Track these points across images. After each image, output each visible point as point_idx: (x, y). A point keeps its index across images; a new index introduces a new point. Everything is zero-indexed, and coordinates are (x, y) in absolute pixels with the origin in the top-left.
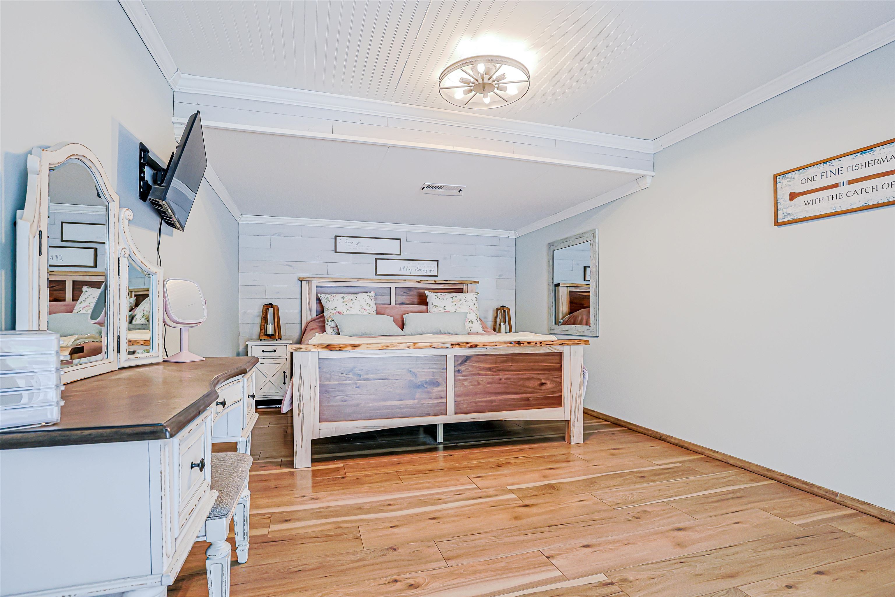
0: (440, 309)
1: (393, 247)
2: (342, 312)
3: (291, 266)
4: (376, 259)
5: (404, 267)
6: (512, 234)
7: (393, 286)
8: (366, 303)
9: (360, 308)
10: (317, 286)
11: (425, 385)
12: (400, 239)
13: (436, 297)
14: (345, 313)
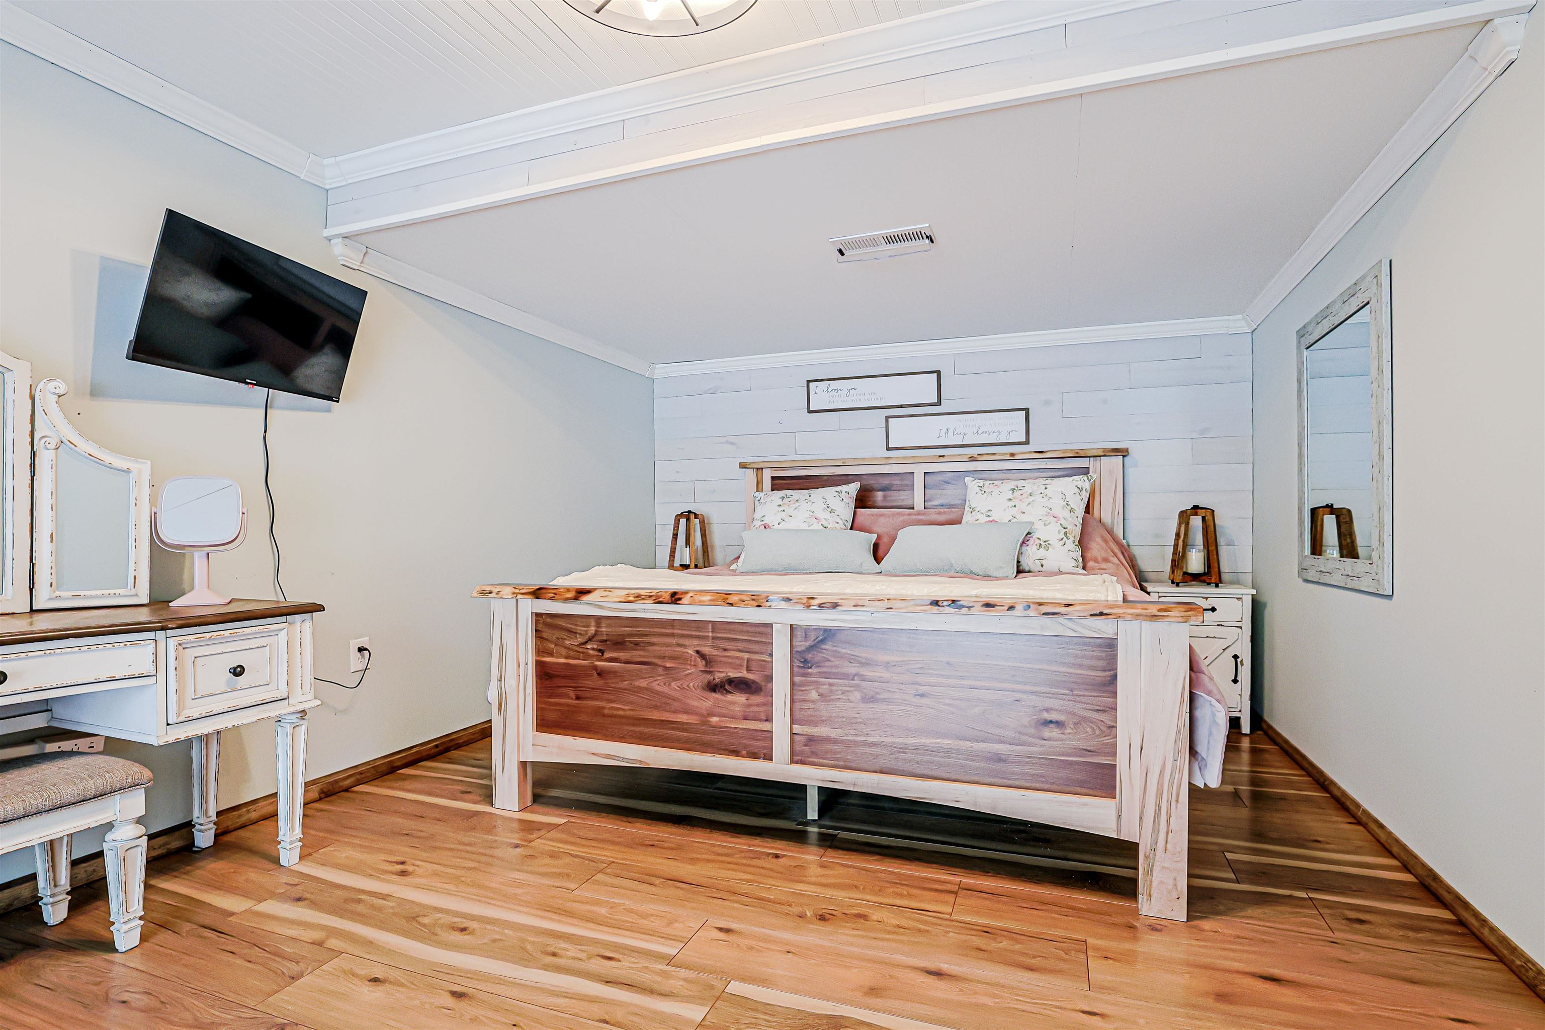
0: (979, 516)
1: (925, 390)
2: (771, 525)
3: (733, 444)
4: (887, 418)
5: (948, 430)
6: (1238, 324)
7: (919, 471)
8: (826, 505)
9: (809, 516)
10: (773, 478)
11: (727, 687)
12: (938, 373)
13: (979, 489)
14: (776, 526)
